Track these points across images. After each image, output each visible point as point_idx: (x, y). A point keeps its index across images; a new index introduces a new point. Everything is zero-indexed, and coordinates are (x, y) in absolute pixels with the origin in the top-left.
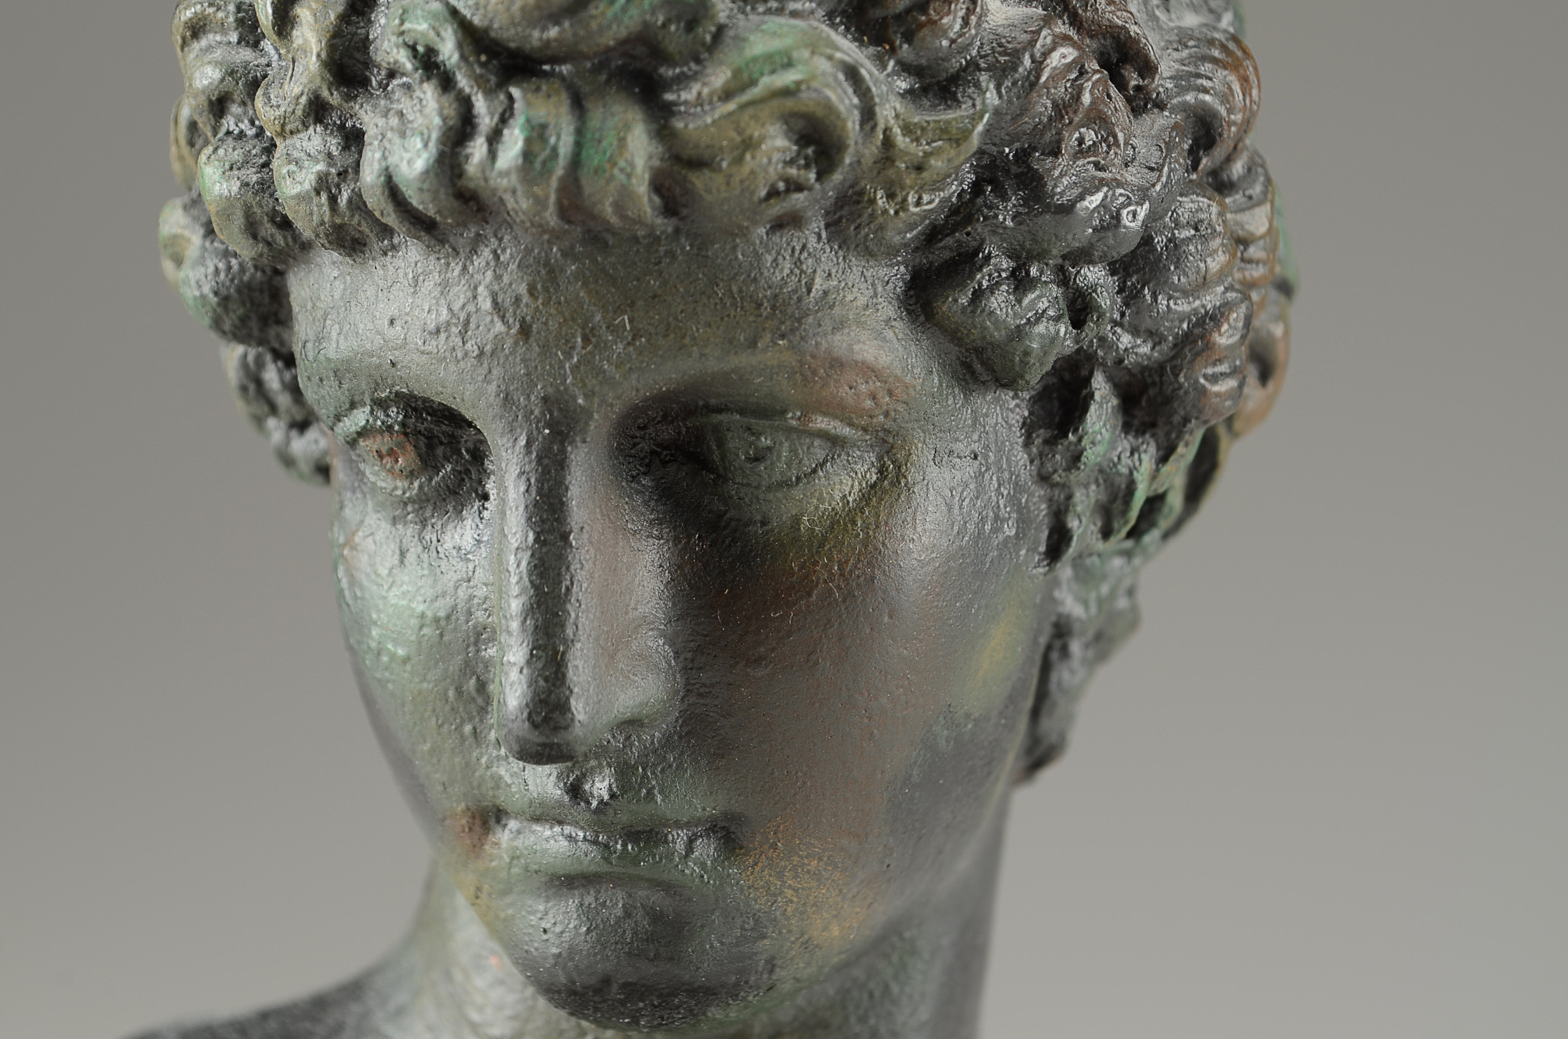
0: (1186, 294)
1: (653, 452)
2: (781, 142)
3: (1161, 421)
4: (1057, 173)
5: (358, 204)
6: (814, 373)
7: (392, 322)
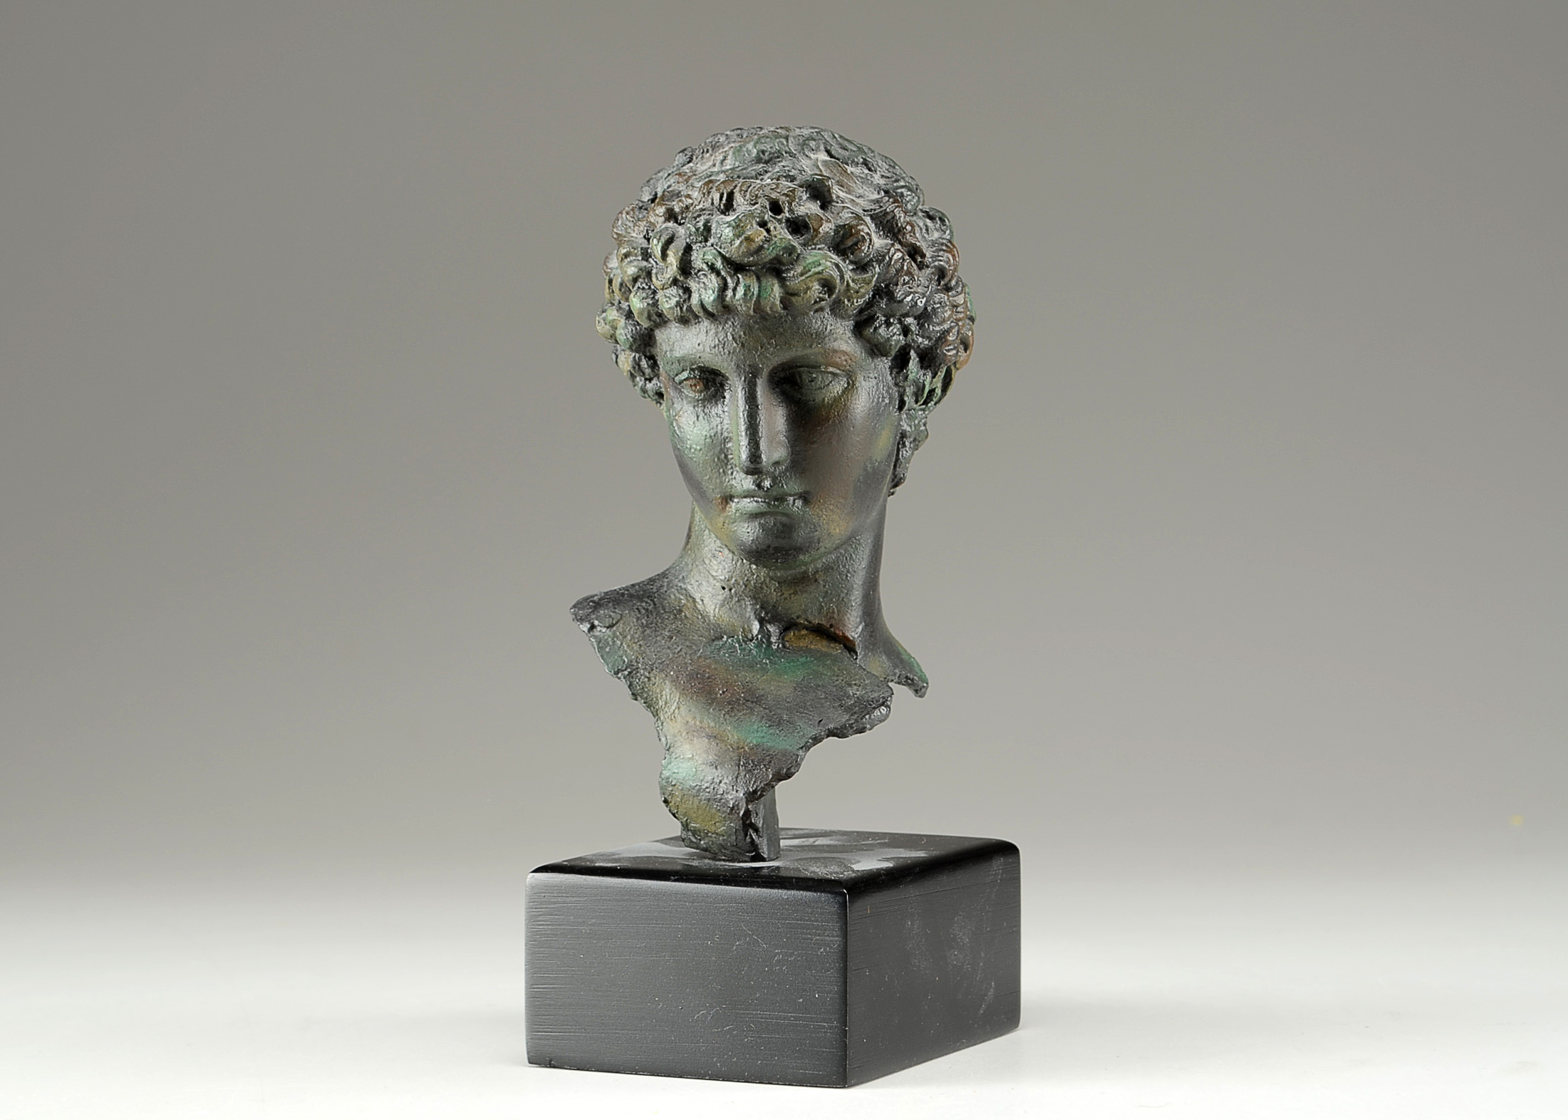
0: (938, 325)
1: (778, 381)
2: (818, 287)
3: (932, 365)
4: (897, 291)
5: (690, 309)
6: (829, 354)
7: (699, 345)
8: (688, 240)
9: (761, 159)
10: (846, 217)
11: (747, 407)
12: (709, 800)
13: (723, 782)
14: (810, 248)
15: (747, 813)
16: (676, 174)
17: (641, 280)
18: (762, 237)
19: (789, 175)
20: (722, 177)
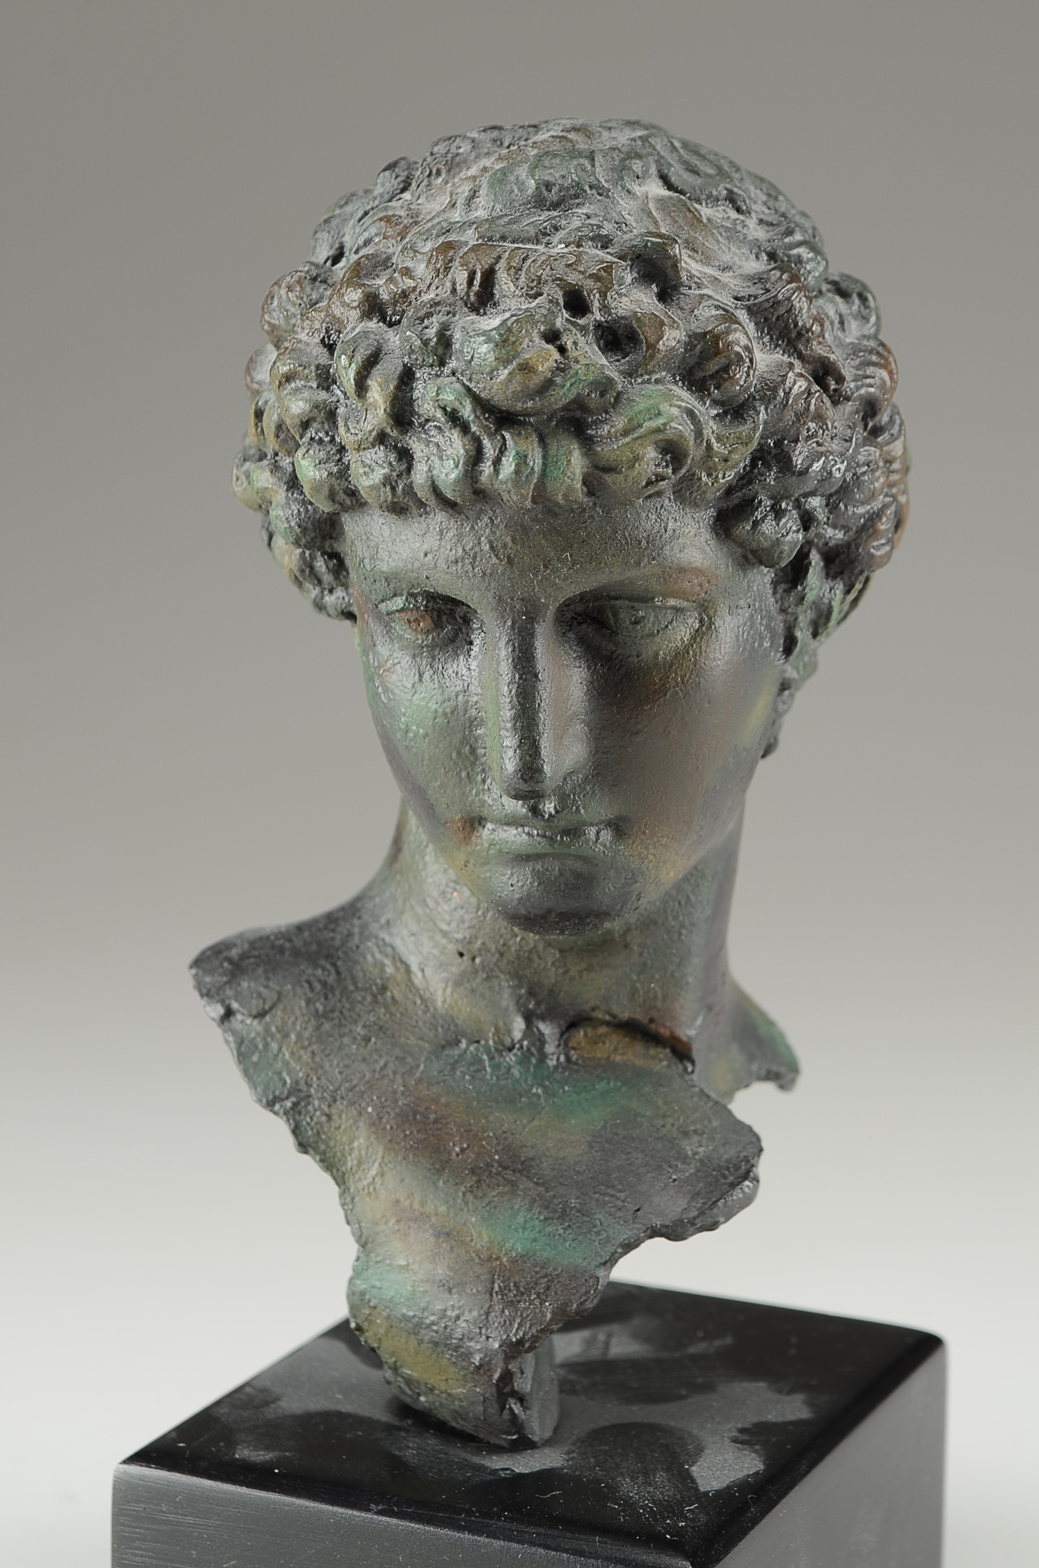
0: (863, 503)
1: (573, 618)
2: (653, 455)
3: (847, 571)
4: (797, 452)
5: (410, 490)
6: (671, 577)
8: (406, 360)
9: (544, 199)
10: (706, 316)
11: (517, 676)
12: (436, 1344)
13: (462, 1318)
14: (639, 380)
15: (507, 1377)
16: (381, 219)
17: (315, 425)
18: (551, 363)
19: (599, 236)
20: (470, 237)
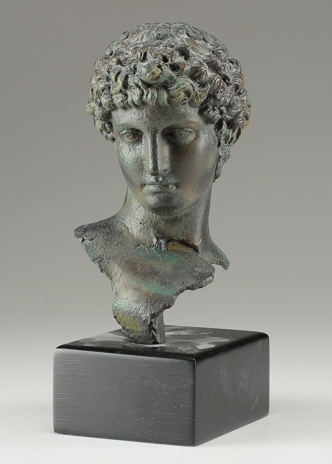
0: (235, 110)
1: (166, 134)
2: (183, 94)
3: (233, 127)
4: (218, 95)
5: (127, 103)
6: (188, 123)
7: (131, 119)
8: (126, 73)
9: (159, 38)
10: (195, 63)
11: (152, 146)
12: (134, 317)
13: (140, 309)
14: (180, 77)
15: (151, 323)
16: (121, 44)
17: (105, 90)
18: (159, 72)
19: (171, 45)
20: (141, 46)
